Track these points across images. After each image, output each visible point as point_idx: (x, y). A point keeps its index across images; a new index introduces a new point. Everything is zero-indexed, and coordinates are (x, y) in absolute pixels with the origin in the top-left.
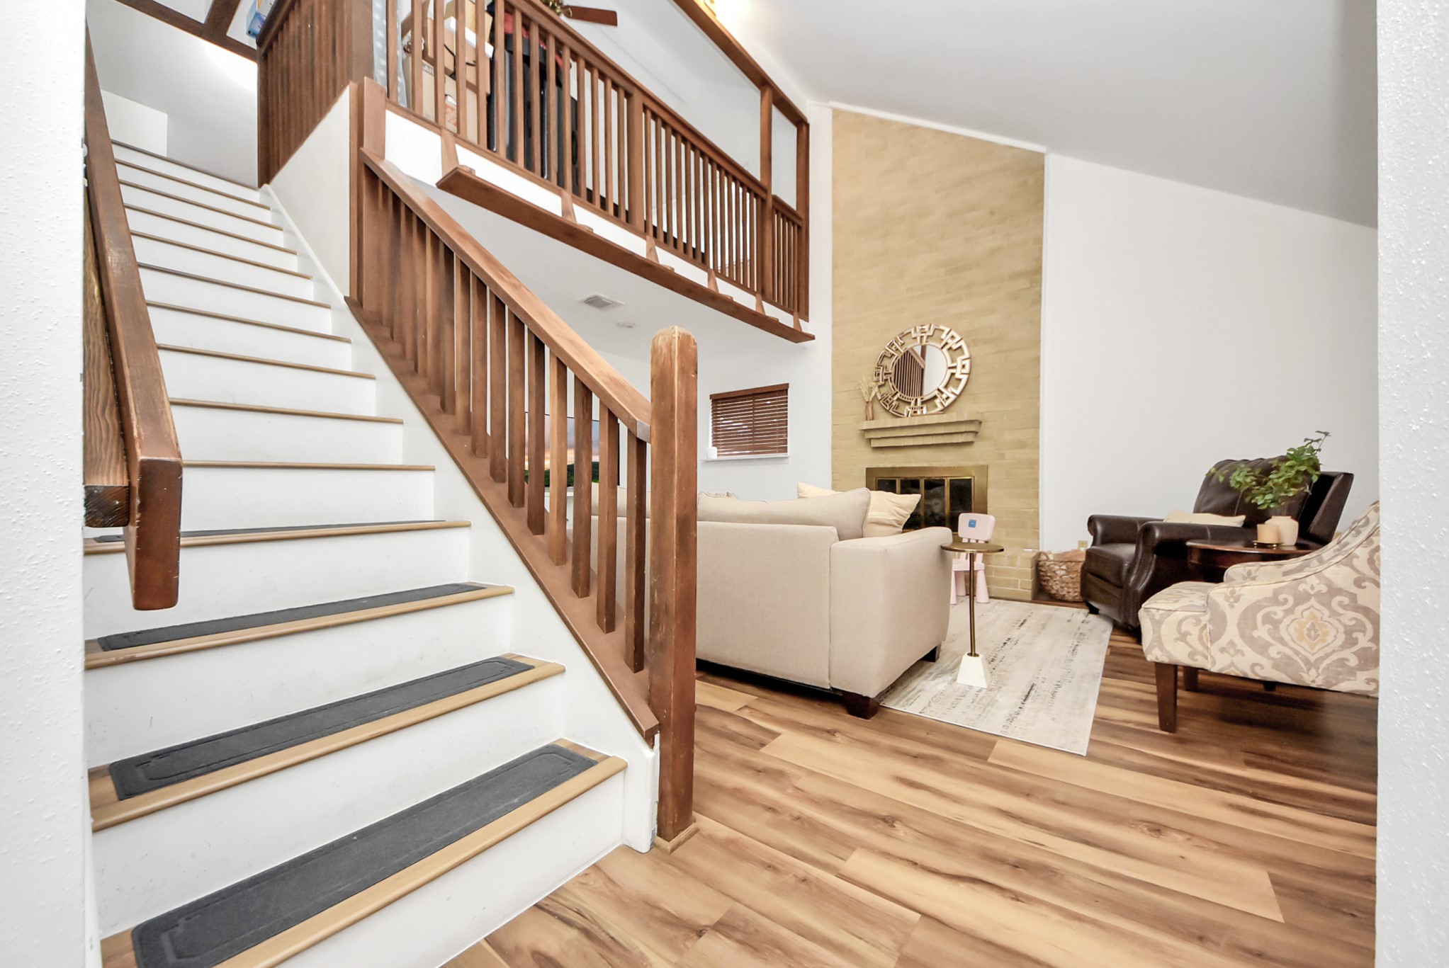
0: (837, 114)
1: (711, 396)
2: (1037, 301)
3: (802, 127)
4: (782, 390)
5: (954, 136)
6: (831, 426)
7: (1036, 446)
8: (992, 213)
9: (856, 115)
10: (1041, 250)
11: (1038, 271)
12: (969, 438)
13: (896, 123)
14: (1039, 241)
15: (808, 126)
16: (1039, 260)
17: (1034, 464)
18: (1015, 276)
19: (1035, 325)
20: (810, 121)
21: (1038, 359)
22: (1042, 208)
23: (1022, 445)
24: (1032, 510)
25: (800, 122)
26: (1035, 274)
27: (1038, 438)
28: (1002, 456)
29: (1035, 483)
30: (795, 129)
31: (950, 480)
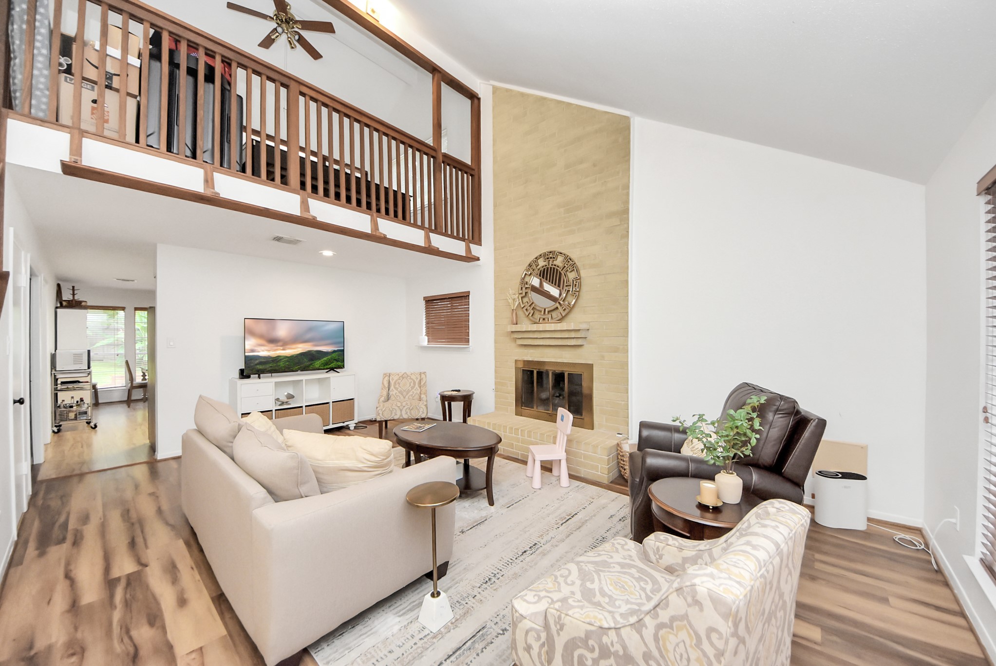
0: (495, 90)
1: (424, 297)
2: (626, 235)
3: (474, 100)
4: (464, 297)
5: (569, 104)
6: (494, 325)
7: (626, 351)
8: (594, 165)
9: (507, 90)
10: (628, 194)
11: (625, 212)
12: (579, 342)
13: (532, 95)
14: (627, 187)
15: (479, 99)
16: (627, 202)
17: (624, 366)
18: (611, 215)
19: (625, 254)
20: (480, 96)
21: (627, 281)
22: (628, 161)
23: (616, 350)
24: (623, 403)
25: (473, 97)
26: (624, 213)
27: (627, 345)
28: (603, 357)
29: (625, 380)
30: (469, 102)
31: (568, 373)
